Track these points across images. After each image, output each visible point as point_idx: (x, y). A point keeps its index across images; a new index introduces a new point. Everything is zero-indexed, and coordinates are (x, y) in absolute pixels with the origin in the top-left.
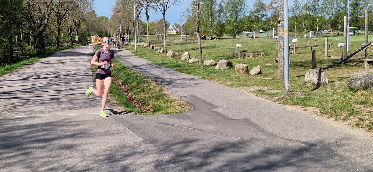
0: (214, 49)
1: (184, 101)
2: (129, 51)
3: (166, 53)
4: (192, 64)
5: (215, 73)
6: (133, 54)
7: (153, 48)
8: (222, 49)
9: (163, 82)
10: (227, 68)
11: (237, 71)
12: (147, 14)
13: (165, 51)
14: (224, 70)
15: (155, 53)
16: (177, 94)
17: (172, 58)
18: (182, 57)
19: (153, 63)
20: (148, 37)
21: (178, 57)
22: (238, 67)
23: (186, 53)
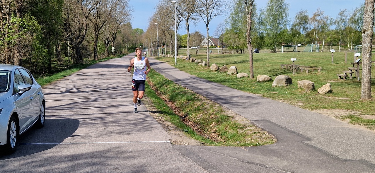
0: (261, 63)
1: (257, 127)
2: (168, 64)
3: (209, 66)
4: (241, 79)
5: (274, 90)
6: (173, 67)
7: (193, 61)
8: (270, 63)
9: (217, 99)
10: (286, 84)
11: (301, 89)
12: (188, 25)
13: (208, 64)
14: (282, 86)
15: (196, 67)
16: (244, 117)
17: (216, 72)
18: (228, 71)
19: (198, 77)
20: (188, 50)
21: (224, 71)
22: (302, 84)
23: (233, 67)
